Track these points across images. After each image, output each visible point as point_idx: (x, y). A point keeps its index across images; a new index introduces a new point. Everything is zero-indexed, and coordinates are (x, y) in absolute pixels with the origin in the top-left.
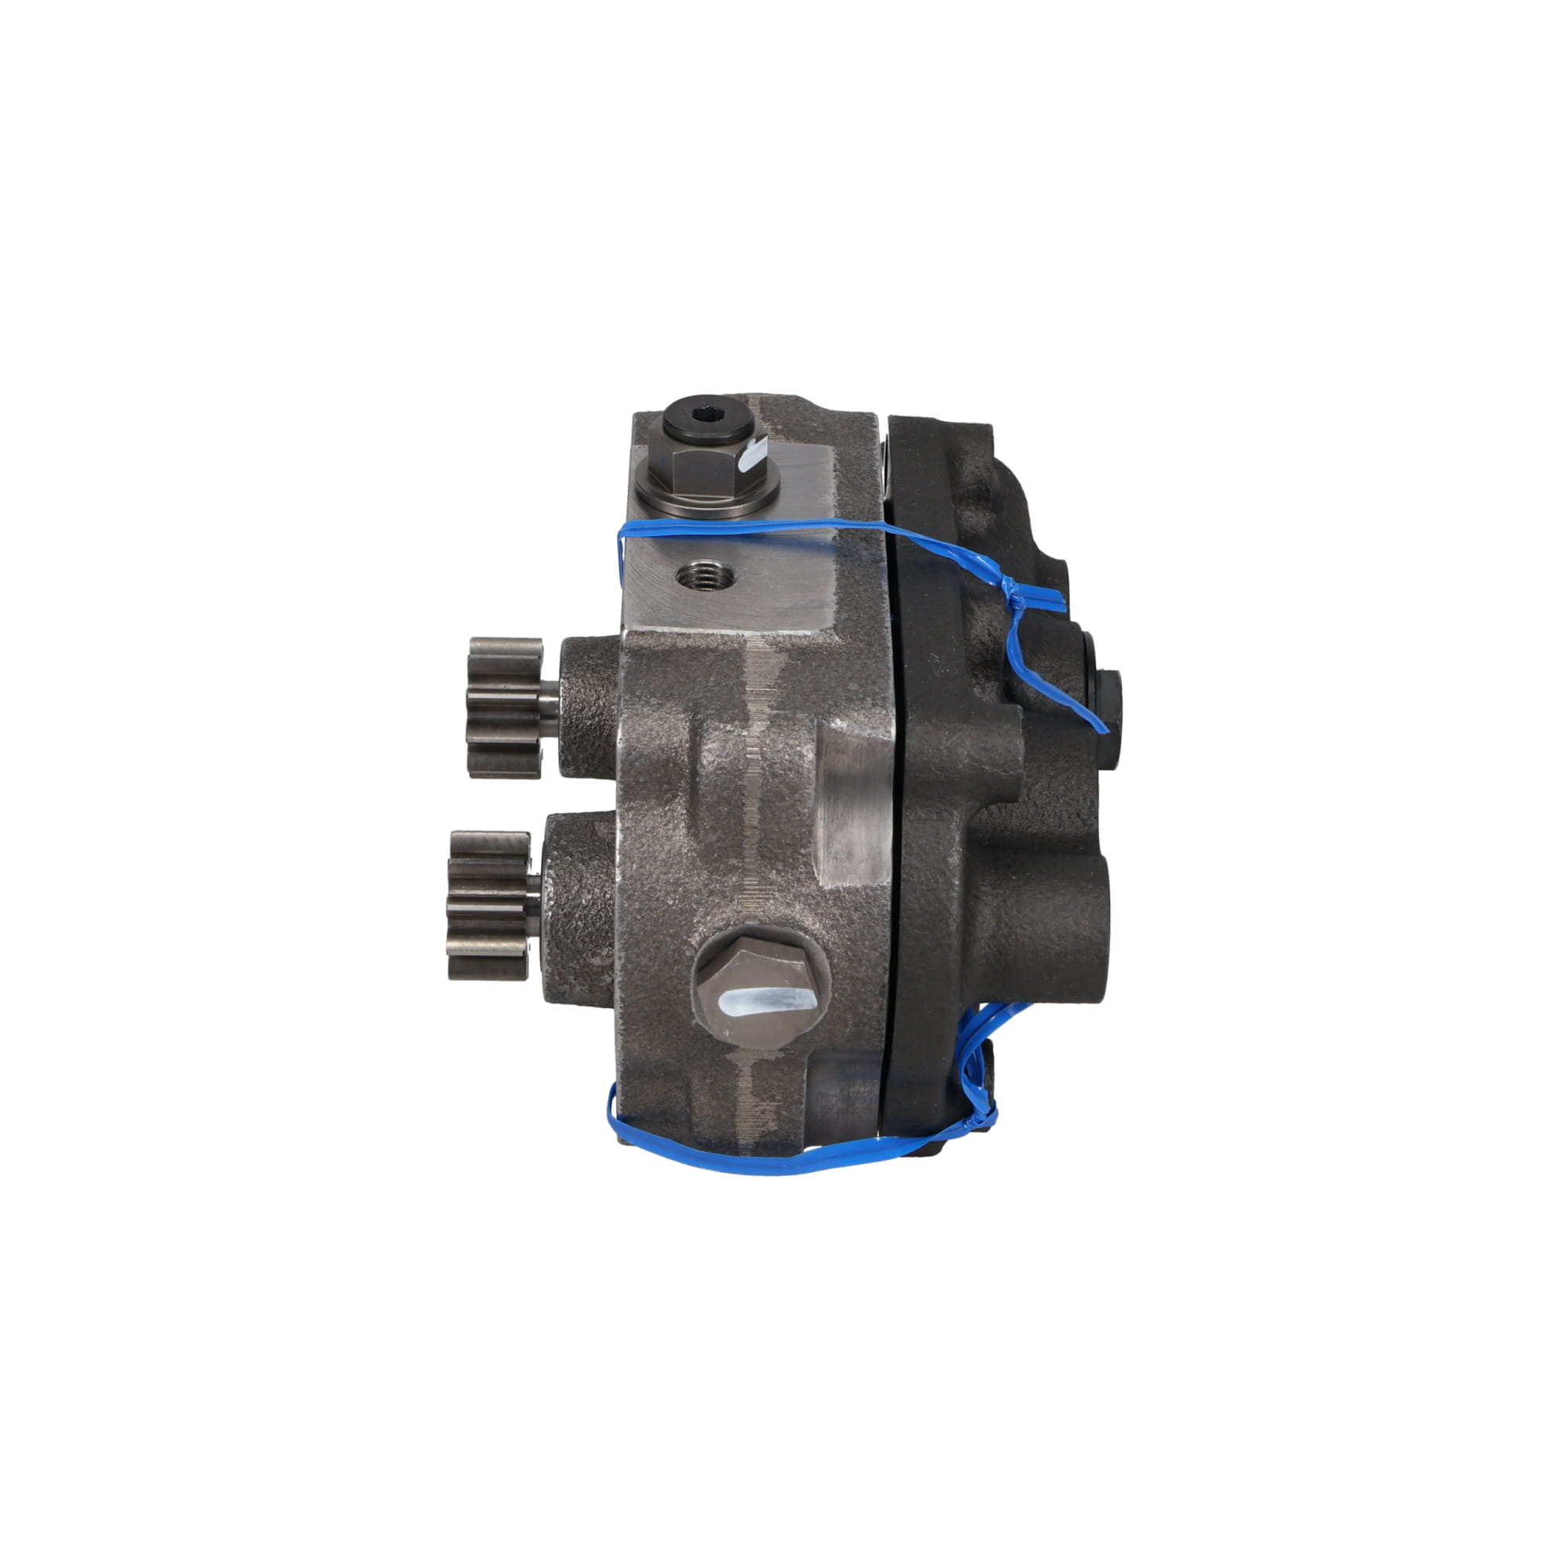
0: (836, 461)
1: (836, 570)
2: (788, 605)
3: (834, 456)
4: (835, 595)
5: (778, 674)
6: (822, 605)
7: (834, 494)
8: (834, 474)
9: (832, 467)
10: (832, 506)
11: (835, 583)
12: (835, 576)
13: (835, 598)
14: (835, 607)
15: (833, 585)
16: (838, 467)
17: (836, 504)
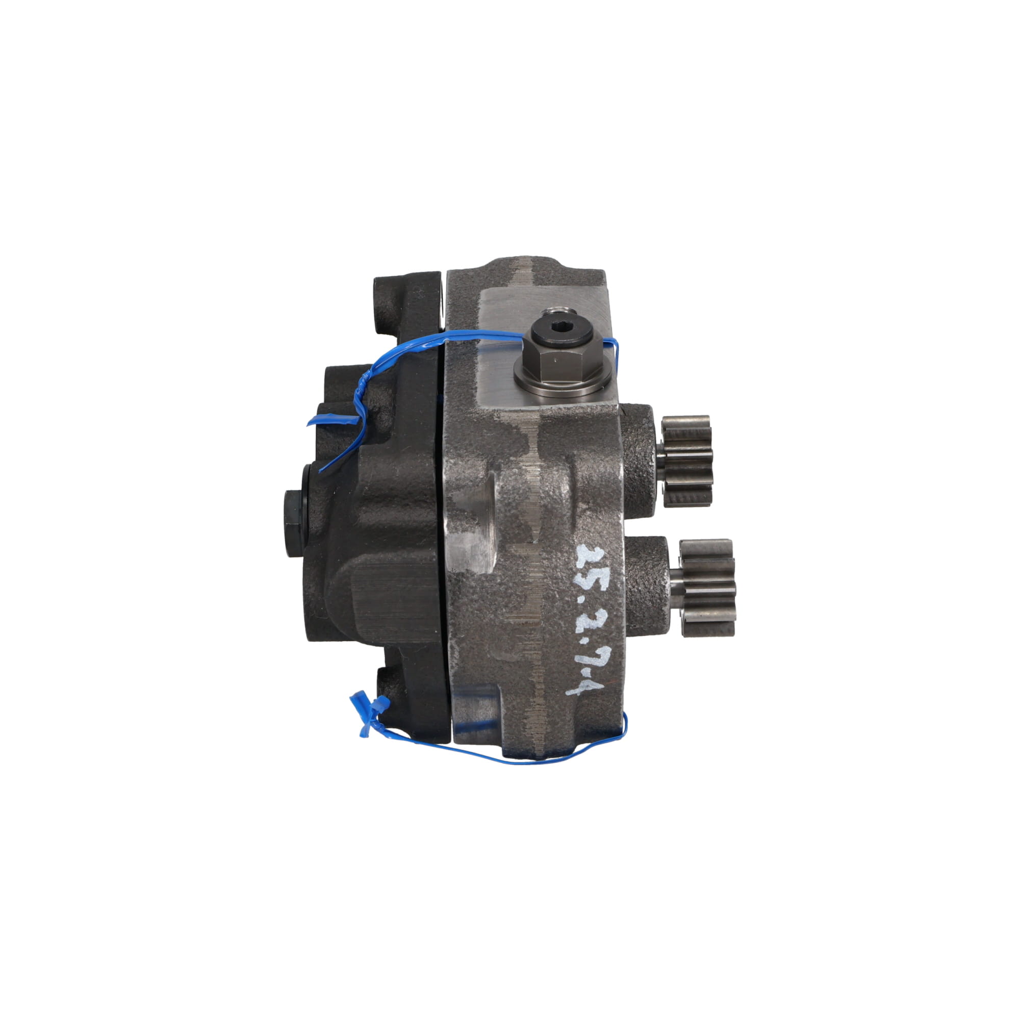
0: (475, 394)
1: (478, 323)
2: (508, 301)
3: (476, 398)
4: (479, 308)
5: (514, 276)
6: (488, 302)
7: (478, 371)
8: (477, 385)
9: (478, 390)
10: (479, 363)
11: (479, 315)
12: (479, 319)
13: (480, 306)
14: (480, 301)
15: (481, 314)
16: (474, 391)
17: (476, 365)
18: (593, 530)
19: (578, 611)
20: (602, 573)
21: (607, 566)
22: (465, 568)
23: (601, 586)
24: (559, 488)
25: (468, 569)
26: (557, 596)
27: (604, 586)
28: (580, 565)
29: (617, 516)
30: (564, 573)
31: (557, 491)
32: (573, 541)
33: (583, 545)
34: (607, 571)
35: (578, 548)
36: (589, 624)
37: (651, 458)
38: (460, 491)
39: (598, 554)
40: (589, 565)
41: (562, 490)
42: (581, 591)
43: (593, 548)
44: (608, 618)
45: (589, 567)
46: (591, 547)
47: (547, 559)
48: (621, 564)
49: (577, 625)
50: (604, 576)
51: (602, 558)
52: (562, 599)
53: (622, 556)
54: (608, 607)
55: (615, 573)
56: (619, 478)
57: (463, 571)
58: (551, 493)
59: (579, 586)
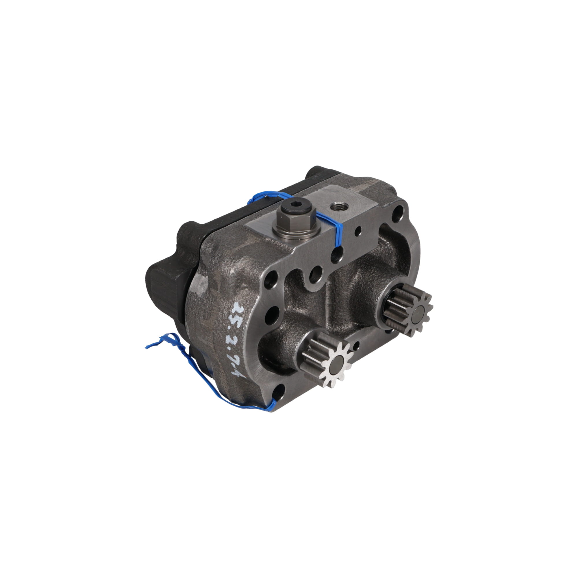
0: (253, 220)
3: (251, 222)
7: (270, 213)
8: (260, 217)
9: (257, 219)
17: (274, 210)
18: (245, 298)
19: (227, 333)
20: (239, 319)
21: (242, 317)
22: (196, 291)
23: (237, 325)
24: (230, 270)
25: (196, 292)
26: (221, 321)
27: (238, 326)
28: (233, 311)
29: (257, 296)
30: (226, 312)
31: (229, 271)
32: (234, 299)
33: (238, 303)
34: (241, 319)
35: (235, 303)
36: (231, 341)
37: (378, 297)
38: (204, 255)
39: (241, 310)
40: (236, 313)
41: (231, 272)
42: (230, 324)
43: (241, 306)
44: (238, 342)
45: (236, 314)
46: (240, 305)
47: (223, 302)
48: (247, 319)
49: (227, 339)
50: (239, 320)
51: (242, 312)
52: (222, 324)
53: (249, 315)
54: (238, 336)
55: (244, 322)
56: (260, 278)
57: (194, 292)
58: (226, 271)
59: (230, 321)
